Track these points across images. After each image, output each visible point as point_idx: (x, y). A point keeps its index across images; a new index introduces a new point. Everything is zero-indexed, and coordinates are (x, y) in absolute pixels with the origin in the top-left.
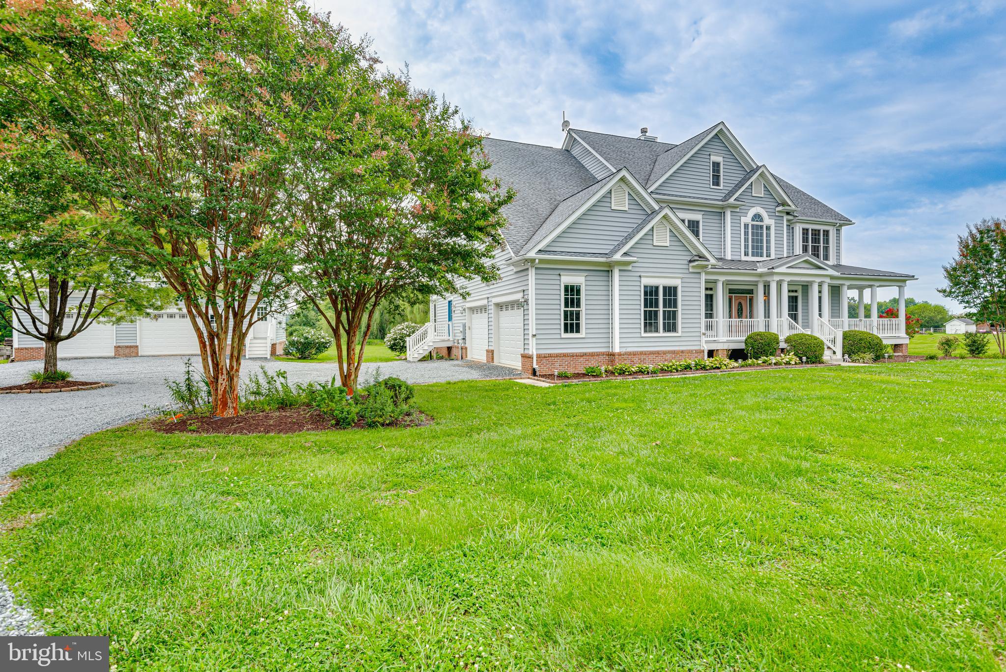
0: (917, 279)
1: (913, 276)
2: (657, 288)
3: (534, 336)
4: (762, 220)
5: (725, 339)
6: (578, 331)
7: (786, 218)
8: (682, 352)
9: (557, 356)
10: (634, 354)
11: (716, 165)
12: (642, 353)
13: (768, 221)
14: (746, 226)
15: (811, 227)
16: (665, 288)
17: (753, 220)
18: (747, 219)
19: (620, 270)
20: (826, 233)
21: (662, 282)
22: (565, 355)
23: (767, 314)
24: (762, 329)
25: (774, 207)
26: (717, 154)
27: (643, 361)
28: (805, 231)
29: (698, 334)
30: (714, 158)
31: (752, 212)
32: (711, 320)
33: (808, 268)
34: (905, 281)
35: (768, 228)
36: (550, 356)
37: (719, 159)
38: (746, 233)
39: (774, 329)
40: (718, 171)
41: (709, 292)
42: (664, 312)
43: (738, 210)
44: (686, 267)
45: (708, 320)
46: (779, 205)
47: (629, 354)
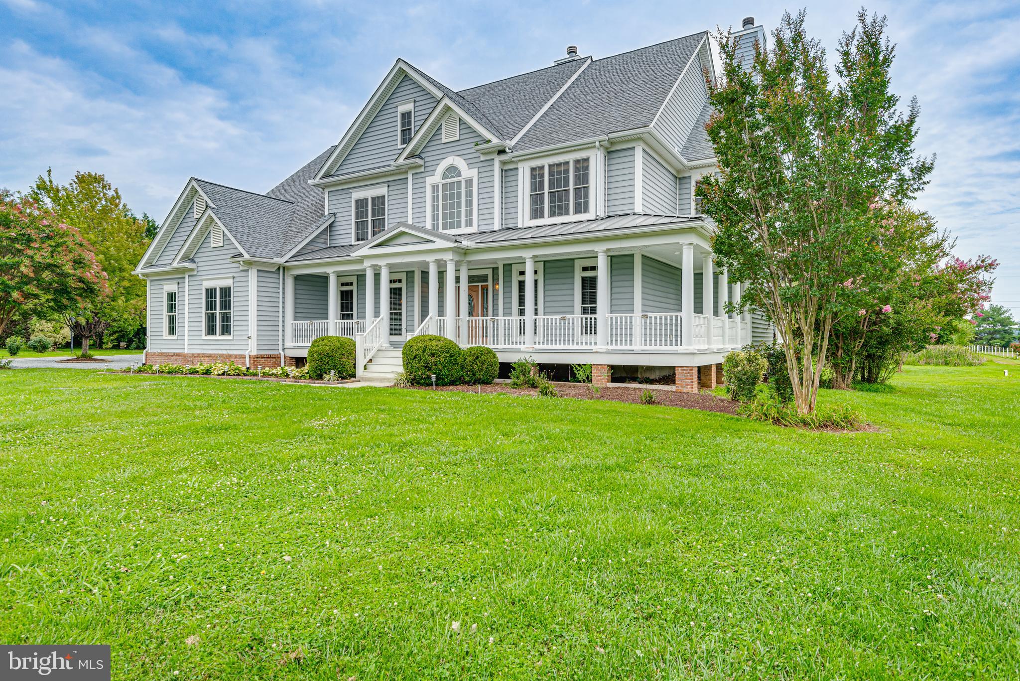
2: (215, 290)
4: (459, 175)
7: (497, 160)
11: (407, 117)
13: (468, 172)
14: (435, 188)
15: (546, 162)
16: (221, 289)
17: (445, 176)
19: (189, 276)
20: (582, 166)
21: (218, 284)
26: (406, 102)
28: (536, 173)
31: (442, 166)
35: (469, 182)
37: (409, 107)
38: (435, 199)
39: (449, 335)
42: (221, 314)
43: (422, 170)
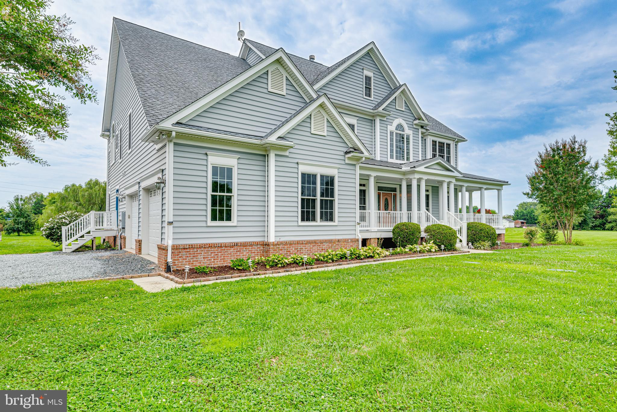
0: (510, 184)
1: (507, 182)
2: (315, 176)
3: (170, 223)
4: (403, 131)
5: (376, 229)
6: (229, 218)
7: (421, 130)
8: (339, 241)
9: (201, 247)
10: (291, 243)
11: (368, 79)
12: (298, 243)
13: (408, 131)
14: (392, 133)
15: (438, 140)
16: (322, 176)
17: (396, 129)
18: (392, 128)
19: (276, 155)
20: (448, 145)
21: (319, 171)
22: (211, 246)
23: (409, 208)
24: (405, 220)
25: (412, 121)
26: (369, 70)
27: (300, 251)
28: (434, 143)
29: (353, 224)
30: (367, 73)
31: (396, 122)
32: (364, 211)
33: (440, 170)
34: (502, 185)
35: (408, 137)
36: (192, 247)
37: (370, 74)
38: (391, 140)
39: (415, 221)
40: (370, 85)
41: (363, 188)
42: (321, 200)
43: (385, 119)
44: (342, 158)
45: (362, 211)
46: (415, 119)
47: (286, 243)
